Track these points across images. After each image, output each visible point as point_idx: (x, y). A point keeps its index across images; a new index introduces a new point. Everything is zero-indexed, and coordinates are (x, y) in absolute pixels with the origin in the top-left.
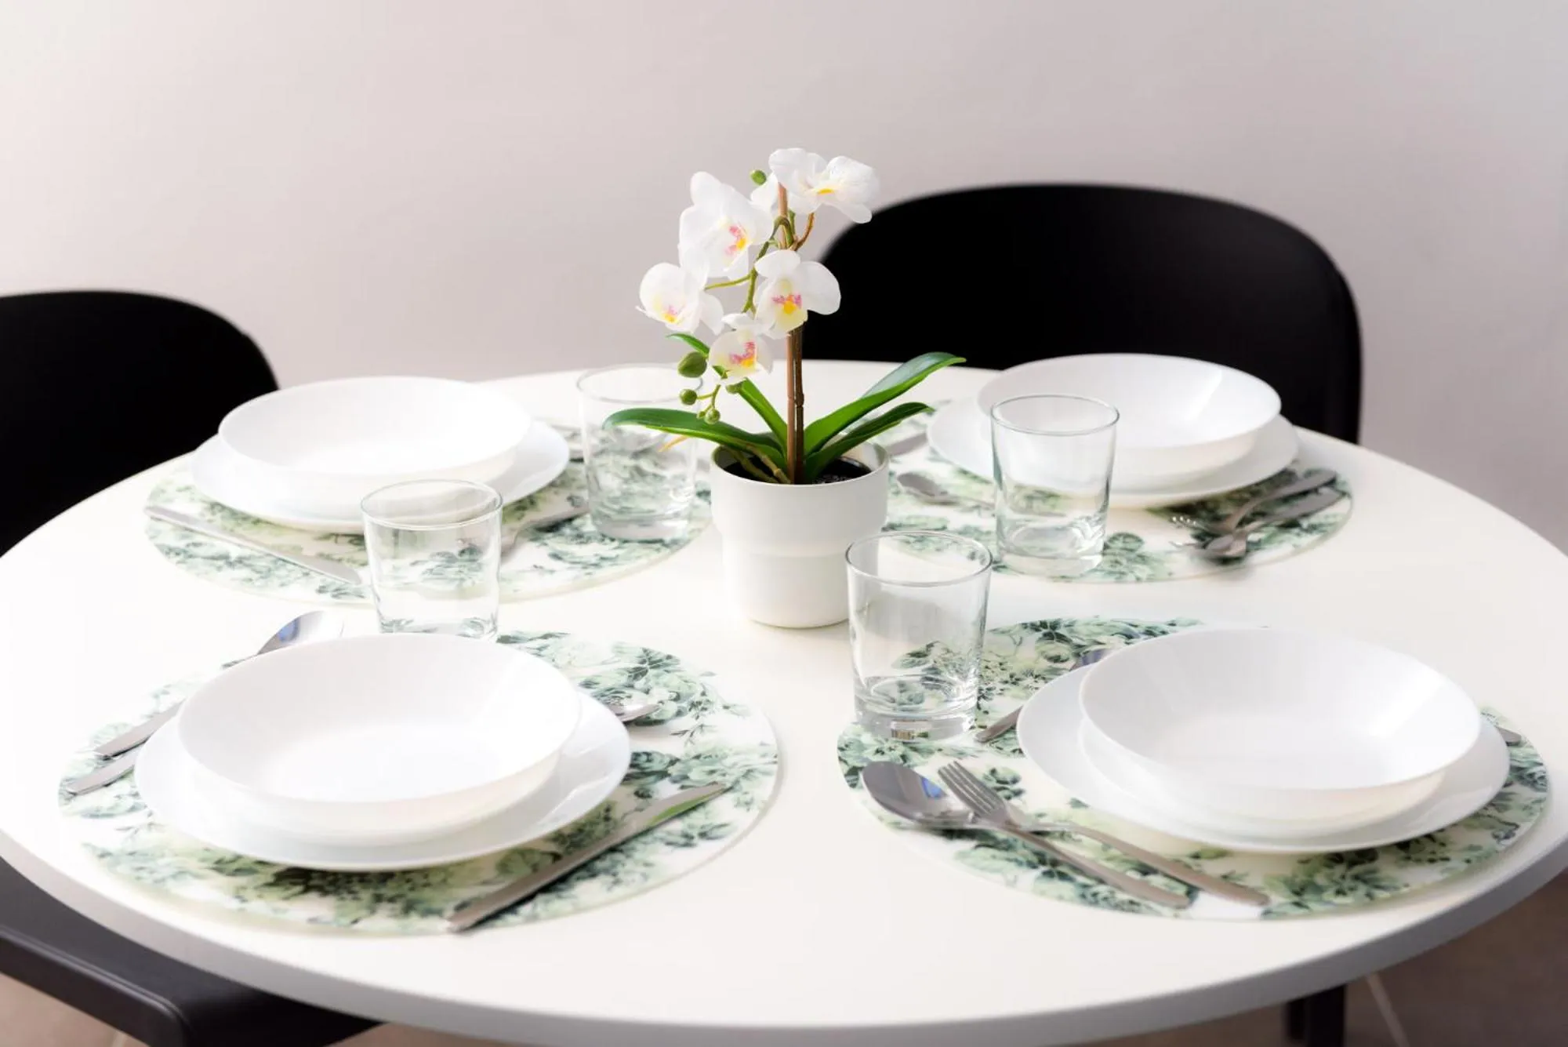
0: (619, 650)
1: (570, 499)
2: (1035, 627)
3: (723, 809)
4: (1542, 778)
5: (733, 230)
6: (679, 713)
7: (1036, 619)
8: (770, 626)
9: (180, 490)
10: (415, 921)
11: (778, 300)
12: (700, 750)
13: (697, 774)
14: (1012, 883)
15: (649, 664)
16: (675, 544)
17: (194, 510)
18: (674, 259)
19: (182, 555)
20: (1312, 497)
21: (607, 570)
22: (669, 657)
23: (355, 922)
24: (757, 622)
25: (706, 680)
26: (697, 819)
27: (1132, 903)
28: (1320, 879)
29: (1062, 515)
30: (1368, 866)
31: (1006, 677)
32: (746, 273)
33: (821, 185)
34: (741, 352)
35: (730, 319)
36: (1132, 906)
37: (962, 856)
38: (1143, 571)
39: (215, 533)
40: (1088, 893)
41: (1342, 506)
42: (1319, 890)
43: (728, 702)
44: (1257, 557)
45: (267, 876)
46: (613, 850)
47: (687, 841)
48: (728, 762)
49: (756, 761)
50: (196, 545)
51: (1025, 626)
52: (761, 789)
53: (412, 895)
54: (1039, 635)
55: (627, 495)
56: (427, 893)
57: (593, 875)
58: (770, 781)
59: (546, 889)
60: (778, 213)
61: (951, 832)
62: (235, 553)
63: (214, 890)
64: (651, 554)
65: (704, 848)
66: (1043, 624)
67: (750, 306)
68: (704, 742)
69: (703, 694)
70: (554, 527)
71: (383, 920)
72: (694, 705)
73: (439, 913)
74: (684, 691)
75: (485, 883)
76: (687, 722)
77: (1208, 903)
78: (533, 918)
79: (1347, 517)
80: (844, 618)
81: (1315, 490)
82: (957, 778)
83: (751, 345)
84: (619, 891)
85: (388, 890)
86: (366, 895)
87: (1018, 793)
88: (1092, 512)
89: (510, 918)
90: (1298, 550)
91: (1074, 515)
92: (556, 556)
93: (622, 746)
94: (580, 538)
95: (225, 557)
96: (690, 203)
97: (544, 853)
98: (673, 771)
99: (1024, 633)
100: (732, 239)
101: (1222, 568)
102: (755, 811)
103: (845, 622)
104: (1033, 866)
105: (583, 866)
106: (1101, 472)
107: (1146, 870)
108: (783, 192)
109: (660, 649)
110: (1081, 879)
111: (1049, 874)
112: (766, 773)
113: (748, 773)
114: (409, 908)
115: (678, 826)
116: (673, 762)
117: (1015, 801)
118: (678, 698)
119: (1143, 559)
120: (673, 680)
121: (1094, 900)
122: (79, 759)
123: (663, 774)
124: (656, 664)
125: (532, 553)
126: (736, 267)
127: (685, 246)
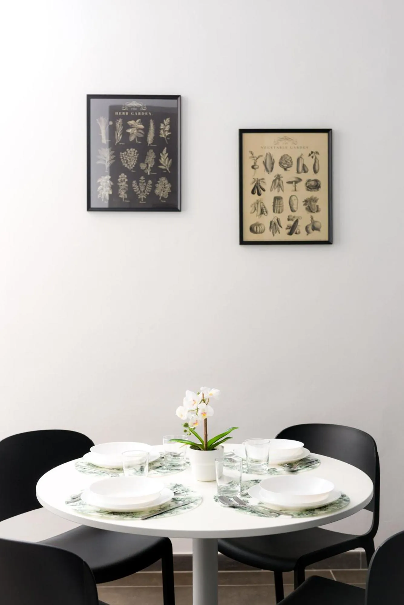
0: (171, 484)
1: (161, 464)
2: (253, 481)
3: (191, 505)
4: (349, 500)
5: (194, 400)
6: (183, 492)
7: (254, 479)
8: (201, 481)
9: (81, 463)
10: (134, 518)
11: (202, 414)
12: (187, 497)
13: (186, 500)
14: (246, 514)
15: (177, 486)
16: (182, 470)
17: (85, 465)
18: (182, 405)
19: (84, 472)
20: (312, 463)
21: (168, 473)
22: (181, 485)
23: (124, 518)
24: (199, 481)
25: (189, 488)
26: (187, 506)
27: (268, 516)
28: (304, 513)
29: (260, 463)
30: (313, 511)
31: (247, 487)
32: (196, 408)
33: (210, 392)
34: (195, 422)
35: (193, 415)
36: (268, 517)
37: (236, 510)
38: (276, 473)
39: (89, 469)
40: (260, 515)
41: (318, 464)
42: (303, 514)
43: (192, 490)
44: (299, 471)
45: (107, 513)
46: (171, 510)
47: (185, 509)
48: (192, 499)
49: (198, 498)
50: (85, 470)
51: (251, 480)
52: (199, 502)
53: (133, 515)
54: (254, 482)
55: (172, 461)
56: (136, 515)
57: (167, 513)
58: (201, 501)
59: (158, 514)
60: (202, 398)
61: (234, 507)
62: (93, 471)
63: (98, 514)
64: (177, 471)
65: (188, 510)
66: (255, 480)
67: (197, 414)
68: (187, 496)
69: (188, 490)
70: (157, 468)
71: (128, 518)
72: (186, 491)
73: (139, 517)
74: (184, 489)
75: (147, 514)
76: (185, 493)
77: (281, 516)
78: (156, 518)
79: (318, 466)
80: (215, 480)
81: (313, 462)
82: (237, 499)
83: (197, 421)
84: (172, 515)
85: (129, 515)
86: (125, 515)
87: (248, 503)
88: (266, 462)
89: (152, 518)
90: (308, 471)
91: (262, 463)
92: (158, 472)
93: (173, 496)
94: (163, 469)
95: (92, 472)
96: (185, 396)
97: (158, 510)
98: (182, 500)
99: (251, 482)
100: (193, 402)
101: (292, 473)
102: (197, 506)
103: (216, 480)
104: (250, 512)
105: (165, 512)
106: (267, 455)
107: (271, 512)
108: (203, 394)
109: (179, 483)
110: (258, 513)
111: (253, 513)
112: (200, 500)
113: (196, 500)
114: (133, 517)
115: (183, 507)
116: (182, 499)
117: (247, 504)
118: (183, 490)
119: (276, 472)
120: (182, 488)
121: (261, 516)
122: (69, 499)
123: (180, 500)
124: (178, 486)
125: (153, 471)
126: (194, 408)
127: (185, 403)
